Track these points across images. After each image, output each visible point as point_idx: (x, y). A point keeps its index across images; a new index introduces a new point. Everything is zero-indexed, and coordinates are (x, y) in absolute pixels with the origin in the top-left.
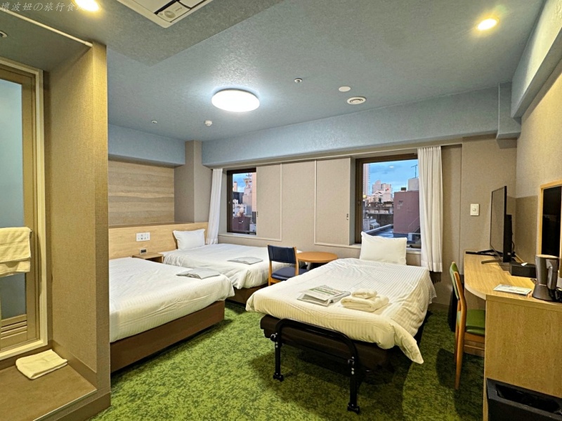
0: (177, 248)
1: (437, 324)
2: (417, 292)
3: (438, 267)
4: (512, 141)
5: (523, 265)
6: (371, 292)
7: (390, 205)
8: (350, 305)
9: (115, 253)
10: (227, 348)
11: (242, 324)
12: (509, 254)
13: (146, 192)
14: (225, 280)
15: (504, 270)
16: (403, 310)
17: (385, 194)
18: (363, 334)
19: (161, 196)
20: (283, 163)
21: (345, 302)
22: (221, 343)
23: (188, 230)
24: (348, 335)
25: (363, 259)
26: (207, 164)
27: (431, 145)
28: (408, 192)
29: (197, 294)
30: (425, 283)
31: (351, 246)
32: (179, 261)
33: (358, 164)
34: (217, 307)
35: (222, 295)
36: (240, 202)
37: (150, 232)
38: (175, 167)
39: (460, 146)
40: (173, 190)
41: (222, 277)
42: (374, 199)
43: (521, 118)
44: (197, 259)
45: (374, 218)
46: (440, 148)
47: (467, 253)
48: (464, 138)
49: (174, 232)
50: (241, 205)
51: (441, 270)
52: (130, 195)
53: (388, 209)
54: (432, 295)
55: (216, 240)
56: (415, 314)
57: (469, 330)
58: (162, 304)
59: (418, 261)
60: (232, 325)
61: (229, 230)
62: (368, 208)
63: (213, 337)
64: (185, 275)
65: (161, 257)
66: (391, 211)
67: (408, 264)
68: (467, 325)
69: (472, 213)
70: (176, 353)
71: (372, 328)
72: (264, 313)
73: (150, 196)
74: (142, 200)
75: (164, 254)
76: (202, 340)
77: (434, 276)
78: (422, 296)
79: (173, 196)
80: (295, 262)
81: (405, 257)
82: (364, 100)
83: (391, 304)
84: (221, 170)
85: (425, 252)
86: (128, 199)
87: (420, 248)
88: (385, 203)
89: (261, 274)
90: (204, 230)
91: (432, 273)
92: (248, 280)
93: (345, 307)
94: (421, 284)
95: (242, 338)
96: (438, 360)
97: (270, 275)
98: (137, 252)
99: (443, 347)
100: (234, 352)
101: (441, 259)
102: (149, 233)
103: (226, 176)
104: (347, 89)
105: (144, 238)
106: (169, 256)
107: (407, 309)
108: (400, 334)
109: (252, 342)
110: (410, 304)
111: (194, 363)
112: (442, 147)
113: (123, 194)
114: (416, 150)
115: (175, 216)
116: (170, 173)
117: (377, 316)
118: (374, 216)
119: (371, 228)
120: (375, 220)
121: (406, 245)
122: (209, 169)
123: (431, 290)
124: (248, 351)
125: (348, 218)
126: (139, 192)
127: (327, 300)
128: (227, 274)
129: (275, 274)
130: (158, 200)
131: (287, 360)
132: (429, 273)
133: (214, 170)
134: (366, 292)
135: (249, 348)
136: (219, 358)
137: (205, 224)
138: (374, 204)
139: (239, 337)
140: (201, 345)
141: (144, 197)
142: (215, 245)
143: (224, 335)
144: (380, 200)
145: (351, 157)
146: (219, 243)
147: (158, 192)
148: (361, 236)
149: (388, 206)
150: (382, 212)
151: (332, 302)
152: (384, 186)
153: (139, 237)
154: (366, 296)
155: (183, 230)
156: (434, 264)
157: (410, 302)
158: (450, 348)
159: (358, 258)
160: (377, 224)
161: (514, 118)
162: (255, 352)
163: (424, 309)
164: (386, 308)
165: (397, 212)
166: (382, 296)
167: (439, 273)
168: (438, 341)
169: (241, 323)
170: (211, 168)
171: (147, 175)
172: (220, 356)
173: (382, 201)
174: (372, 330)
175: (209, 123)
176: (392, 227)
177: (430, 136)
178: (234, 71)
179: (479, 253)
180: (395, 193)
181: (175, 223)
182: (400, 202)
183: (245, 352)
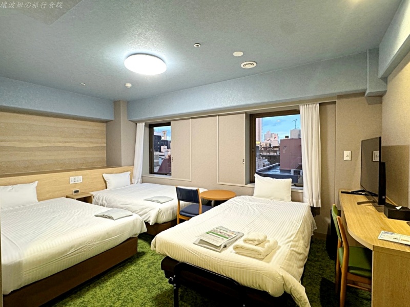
0: (106, 188)
1: (318, 252)
2: (301, 230)
3: (317, 203)
4: (378, 98)
5: (398, 208)
6: (261, 238)
7: (277, 149)
8: (241, 251)
9: (50, 194)
10: (136, 282)
11: (153, 257)
12: (384, 197)
13: (81, 142)
14: (137, 219)
15: (379, 212)
16: (291, 253)
17: (274, 141)
18: (253, 282)
19: (95, 145)
20: (192, 118)
21: (236, 248)
22: (131, 277)
23: (116, 173)
24: (239, 281)
25: (257, 196)
26: (132, 119)
27: (311, 102)
28: (291, 139)
29: (108, 235)
30: (308, 220)
31: (247, 186)
32: (105, 200)
33: (252, 118)
34: (131, 243)
35: (134, 233)
36: (169, 148)
37: (82, 175)
38: (106, 122)
39: (335, 103)
40: (105, 140)
41: (135, 216)
42: (266, 144)
43: (387, 78)
44: (120, 199)
45: (266, 159)
46: (318, 105)
47: (342, 192)
48: (338, 96)
49: (104, 175)
50: (169, 150)
51: (320, 206)
52: (67, 145)
53: (275, 152)
54: (314, 227)
55: (140, 180)
56: (301, 254)
57: (351, 271)
58: (72, 248)
59: (301, 198)
60: (144, 258)
61: (152, 172)
62: (261, 151)
63: (125, 271)
64: (102, 216)
65: (91, 196)
66: (278, 153)
67: (293, 200)
68: (349, 265)
69: (345, 159)
70: (88, 290)
71: (262, 277)
72: (164, 255)
73: (85, 145)
74: (78, 149)
75: (93, 193)
76: (114, 275)
77: (315, 211)
78: (306, 232)
79: (105, 145)
80: (198, 202)
81: (290, 195)
82: (255, 64)
83: (280, 247)
84: (144, 124)
85: (306, 190)
86: (66, 148)
87: (303, 186)
88: (274, 147)
89: (171, 211)
90: (130, 172)
91: (313, 209)
92: (159, 217)
93: (237, 253)
94: (305, 221)
95: (150, 272)
96: (321, 290)
97: (178, 213)
98: (70, 193)
99: (325, 276)
100: (141, 287)
101: (320, 197)
102: (81, 177)
103: (147, 129)
104: (240, 54)
105: (76, 180)
106: (97, 196)
107: (295, 251)
108: (290, 284)
109: (159, 275)
110: (297, 243)
111: (102, 301)
112: (319, 104)
113: (60, 144)
114: (299, 106)
115: (107, 161)
116: (102, 127)
117: (267, 264)
118: (266, 157)
119: (264, 166)
120: (267, 160)
121: (291, 184)
122: (134, 124)
123: (313, 224)
124: (154, 285)
125: (244, 163)
126: (74, 142)
127: (221, 246)
128: (139, 214)
129: (183, 211)
130: (92, 149)
131: (187, 295)
132: (310, 208)
133: (138, 124)
134: (257, 239)
135: (155, 283)
136: (126, 294)
137: (130, 168)
138: (266, 148)
139: (148, 271)
140: (112, 280)
142: (139, 184)
143: (135, 268)
144: (270, 145)
145: (246, 113)
146: (142, 183)
147: (92, 142)
148: (255, 177)
149: (276, 149)
150: (272, 154)
151: (225, 246)
152: (273, 135)
153: (72, 180)
154: (256, 243)
155: (112, 173)
156: (314, 201)
157: (296, 241)
158: (330, 277)
159: (253, 195)
160: (268, 163)
161: (381, 78)
162: (160, 286)
163: (308, 245)
164: (275, 252)
165: (283, 154)
166: (271, 240)
167: (318, 208)
168: (320, 269)
169: (152, 255)
170: (136, 123)
171: (82, 129)
172: (127, 292)
173: (272, 146)
174: (263, 280)
175: (129, 85)
176: (279, 165)
177: (310, 95)
178: (139, 35)
179: (353, 193)
180: (281, 140)
181: (107, 167)
182: (285, 146)
183: (152, 286)
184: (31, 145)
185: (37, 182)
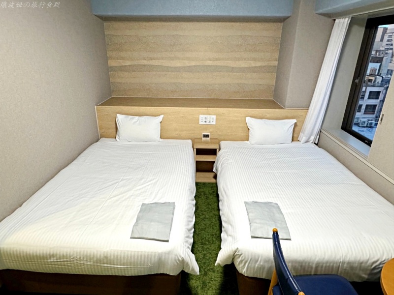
13: (239, 59)
19: (259, 64)
37: (216, 115)
38: (282, 20)
40: (277, 56)
61: (347, 126)
73: (243, 64)
74: (233, 69)
79: (276, 63)
90: (294, 121)
98: (199, 136)
102: (214, 117)
105: (208, 120)
113: (210, 63)
116: (276, 31)
126: (230, 59)
130: (253, 70)
133: (337, 21)
141: (235, 66)
147: (255, 60)
153: (202, 119)
184: (178, 64)
185: (162, 116)
